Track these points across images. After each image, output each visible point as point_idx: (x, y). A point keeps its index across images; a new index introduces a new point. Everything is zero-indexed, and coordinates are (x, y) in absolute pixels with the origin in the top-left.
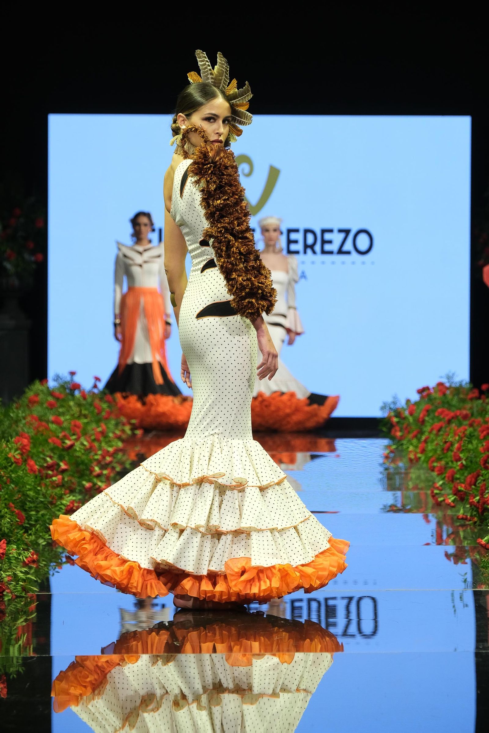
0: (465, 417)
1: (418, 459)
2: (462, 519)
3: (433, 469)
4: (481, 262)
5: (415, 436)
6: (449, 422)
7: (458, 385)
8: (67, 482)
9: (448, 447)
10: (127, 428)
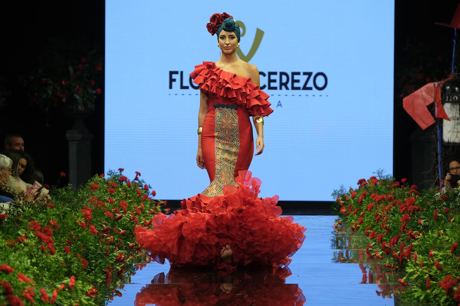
0: (390, 200)
1: (358, 228)
2: (388, 266)
3: (368, 235)
4: (402, 95)
5: (356, 213)
6: (379, 202)
7: (385, 178)
8: (117, 241)
9: (378, 219)
10: (158, 207)
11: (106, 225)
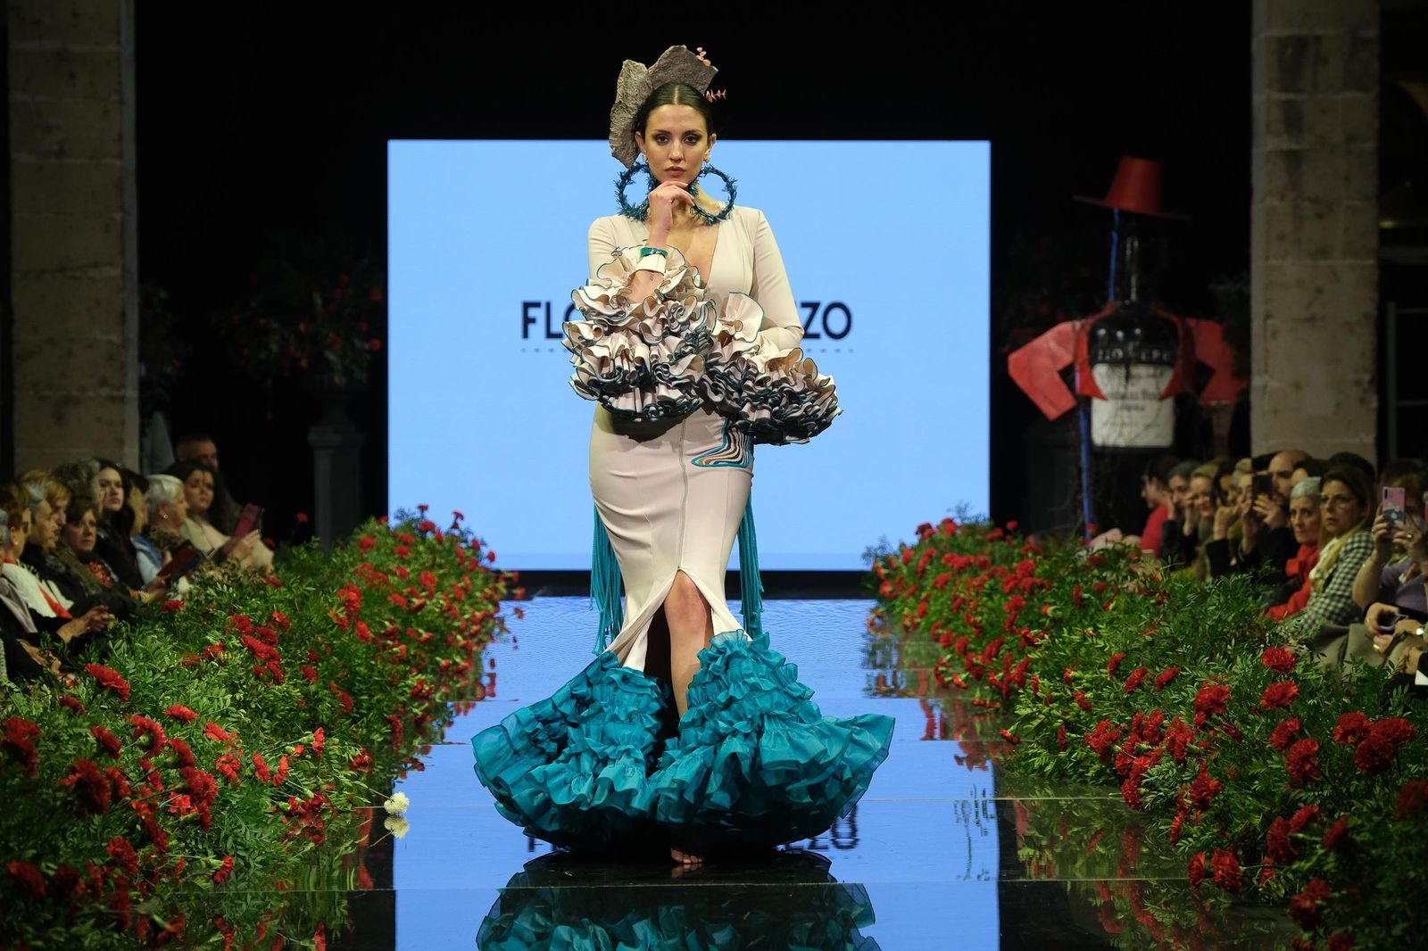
0: (983, 565)
1: (916, 626)
2: (979, 704)
3: (936, 638)
4: (1006, 349)
5: (913, 594)
6: (960, 571)
7: (973, 521)
8: (414, 656)
9: (958, 605)
10: (501, 586)
11: (391, 621)
